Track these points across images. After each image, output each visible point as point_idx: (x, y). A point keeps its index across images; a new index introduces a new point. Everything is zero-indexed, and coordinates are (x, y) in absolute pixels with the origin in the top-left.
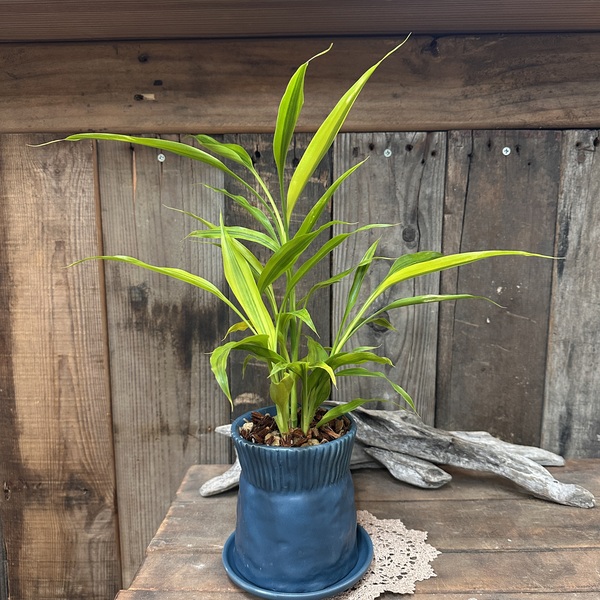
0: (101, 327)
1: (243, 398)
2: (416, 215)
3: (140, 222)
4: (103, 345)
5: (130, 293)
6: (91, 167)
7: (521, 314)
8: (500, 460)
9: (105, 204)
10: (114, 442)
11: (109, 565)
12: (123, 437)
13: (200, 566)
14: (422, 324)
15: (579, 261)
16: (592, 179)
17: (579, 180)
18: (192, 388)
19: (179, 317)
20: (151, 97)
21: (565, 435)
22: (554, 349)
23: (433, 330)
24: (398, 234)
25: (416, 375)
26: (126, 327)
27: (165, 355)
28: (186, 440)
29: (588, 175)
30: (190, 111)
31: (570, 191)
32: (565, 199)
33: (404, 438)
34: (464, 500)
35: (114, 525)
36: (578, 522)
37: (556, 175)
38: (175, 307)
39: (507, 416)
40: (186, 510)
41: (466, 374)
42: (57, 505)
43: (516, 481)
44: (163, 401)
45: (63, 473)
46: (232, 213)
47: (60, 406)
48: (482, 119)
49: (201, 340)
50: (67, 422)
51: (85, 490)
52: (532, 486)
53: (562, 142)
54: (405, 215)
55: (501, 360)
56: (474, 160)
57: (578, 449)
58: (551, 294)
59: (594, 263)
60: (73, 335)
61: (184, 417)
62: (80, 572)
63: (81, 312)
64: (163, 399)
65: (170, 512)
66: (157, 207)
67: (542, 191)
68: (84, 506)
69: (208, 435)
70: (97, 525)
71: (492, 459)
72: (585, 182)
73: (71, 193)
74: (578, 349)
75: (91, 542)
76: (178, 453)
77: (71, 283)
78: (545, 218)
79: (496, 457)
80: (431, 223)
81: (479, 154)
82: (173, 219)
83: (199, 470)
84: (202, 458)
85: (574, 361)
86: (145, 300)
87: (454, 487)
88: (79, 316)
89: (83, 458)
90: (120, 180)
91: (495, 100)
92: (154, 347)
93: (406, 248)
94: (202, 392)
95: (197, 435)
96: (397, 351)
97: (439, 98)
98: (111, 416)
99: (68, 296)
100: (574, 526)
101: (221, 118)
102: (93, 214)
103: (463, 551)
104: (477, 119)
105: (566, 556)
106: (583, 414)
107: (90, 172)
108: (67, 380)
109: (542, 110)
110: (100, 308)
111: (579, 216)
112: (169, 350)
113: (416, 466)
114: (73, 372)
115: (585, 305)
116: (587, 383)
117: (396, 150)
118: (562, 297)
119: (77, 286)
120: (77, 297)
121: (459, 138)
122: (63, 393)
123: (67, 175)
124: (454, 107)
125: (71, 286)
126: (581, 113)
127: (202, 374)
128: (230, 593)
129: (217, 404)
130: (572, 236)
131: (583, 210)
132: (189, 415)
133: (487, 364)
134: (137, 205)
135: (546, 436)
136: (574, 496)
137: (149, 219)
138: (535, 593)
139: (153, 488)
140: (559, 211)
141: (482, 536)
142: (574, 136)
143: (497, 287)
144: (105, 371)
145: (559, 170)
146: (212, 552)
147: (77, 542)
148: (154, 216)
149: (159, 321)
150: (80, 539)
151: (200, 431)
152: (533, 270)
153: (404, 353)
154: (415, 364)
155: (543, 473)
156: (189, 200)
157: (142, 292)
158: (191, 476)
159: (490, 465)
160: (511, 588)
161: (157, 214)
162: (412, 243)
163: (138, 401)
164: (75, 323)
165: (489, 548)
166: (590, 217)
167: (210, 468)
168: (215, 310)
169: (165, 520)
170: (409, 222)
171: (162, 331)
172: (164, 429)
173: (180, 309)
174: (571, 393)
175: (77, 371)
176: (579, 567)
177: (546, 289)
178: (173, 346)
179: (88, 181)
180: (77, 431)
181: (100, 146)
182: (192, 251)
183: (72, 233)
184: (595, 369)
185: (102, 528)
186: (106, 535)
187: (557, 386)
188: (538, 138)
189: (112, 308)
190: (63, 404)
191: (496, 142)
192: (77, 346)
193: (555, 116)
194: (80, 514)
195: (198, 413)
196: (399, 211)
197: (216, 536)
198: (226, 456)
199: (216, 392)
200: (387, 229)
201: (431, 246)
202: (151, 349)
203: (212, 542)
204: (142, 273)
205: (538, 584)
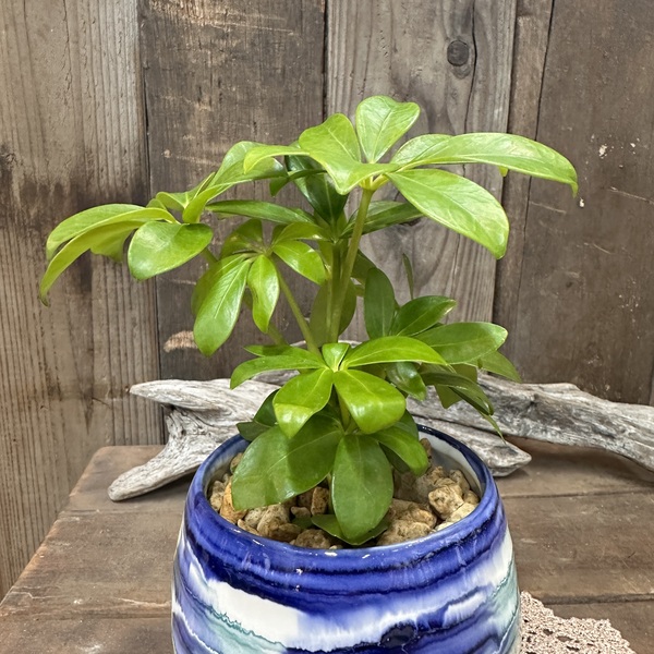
1: (180, 340)
2: (470, 19)
7: (635, 192)
8: (616, 428)
18: (94, 323)
24: (439, 49)
28: (90, 407)
34: (555, 496)
38: (59, 187)
39: (601, 358)
40: (83, 526)
41: (542, 293)
44: (49, 345)
54: (452, 17)
55: (598, 267)
61: (85, 371)
64: (48, 342)
65: (54, 530)
69: (125, 399)
71: (603, 427)
76: (79, 428)
79: (609, 424)
80: (495, 32)
82: (48, 28)
83: (110, 454)
84: (118, 436)
92: (27, 257)
93: (453, 78)
95: (107, 399)
96: (434, 257)
127: (111, 301)
129: (137, 351)
132: (93, 367)
133: (576, 275)
143: (599, 146)
148: (15, 24)
149: (33, 212)
151: (112, 394)
153: (445, 260)
154: (461, 278)
158: (98, 464)
159: (599, 437)
161: (20, 20)
162: (463, 68)
163: (8, 346)
167: (128, 452)
170: (459, 30)
172: (54, 391)
173: (67, 190)
182: (84, 85)
195: (106, 364)
196: (442, 10)
197: (130, 578)
198: (155, 432)
199: (136, 331)
200: (421, 42)
201: (495, 73)
202: (23, 260)
203: (120, 593)
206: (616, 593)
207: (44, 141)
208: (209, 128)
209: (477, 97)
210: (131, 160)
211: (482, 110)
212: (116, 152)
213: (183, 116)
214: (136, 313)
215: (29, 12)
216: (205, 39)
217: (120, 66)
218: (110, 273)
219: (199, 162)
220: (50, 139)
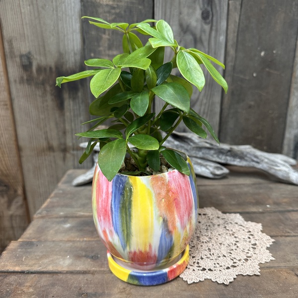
1: (99, 128)
2: (210, 1)
3: (24, 8)
5: (21, 59)
7: (276, 70)
8: (260, 159)
10: (20, 157)
12: (26, 153)
13: (68, 225)
18: (66, 122)
19: (54, 75)
22: (294, 93)
24: (198, 13)
25: (207, 112)
26: (20, 83)
27: (47, 101)
28: (65, 154)
33: (200, 148)
34: (237, 184)
35: (24, 206)
38: (51, 68)
39: (262, 136)
40: (63, 193)
41: (239, 110)
43: (270, 172)
44: (49, 131)
49: (70, 91)
51: (5, 186)
52: (280, 175)
54: (203, 1)
55: (261, 100)
58: (294, 57)
61: (63, 140)
62: (7, 233)
64: (48, 129)
68: (5, 195)
70: (13, 207)
71: (255, 159)
75: (11, 217)
76: (60, 163)
79: (258, 158)
80: (220, 7)
82: (45, 5)
86: (31, 64)
87: (230, 177)
93: (204, 25)
94: (73, 125)
95: (72, 152)
96: (196, 96)
98: (17, 140)
112: (49, 98)
113: (207, 165)
127: (72, 114)
128: (86, 241)
132: (66, 139)
133: (252, 103)
135: (286, 148)
137: (29, 5)
139: (47, 184)
141: (250, 204)
143: (261, 52)
144: (9, 112)
146: (76, 217)
147: (3, 216)
148: (33, 4)
149: (41, 78)
150: (5, 214)
151: (73, 150)
152: (285, 40)
153: (201, 98)
154: (207, 104)
157: (29, 59)
158: (69, 175)
159: (254, 163)
161: (35, 2)
162: (208, 21)
165: (256, 210)
169: (49, 200)
170: (206, 6)
171: (43, 84)
172: (50, 148)
173: (54, 69)
177: (292, 53)
178: (52, 95)
182: (60, 28)
185: (17, 208)
186: (20, 212)
187: (295, 117)
189: (10, 70)
194: (3, 200)
195: (71, 138)
197: (80, 207)
200: (191, 11)
201: (220, 23)
202: (38, 97)
203: (77, 211)
204: (27, 44)
205: (290, 231)
207: (45, 50)
209: (213, 33)
210: (78, 57)
212: (73, 55)
213: (99, 40)
214: (82, 118)
216: (106, 9)
217: (74, 21)
218: (71, 103)
220: (47, 50)
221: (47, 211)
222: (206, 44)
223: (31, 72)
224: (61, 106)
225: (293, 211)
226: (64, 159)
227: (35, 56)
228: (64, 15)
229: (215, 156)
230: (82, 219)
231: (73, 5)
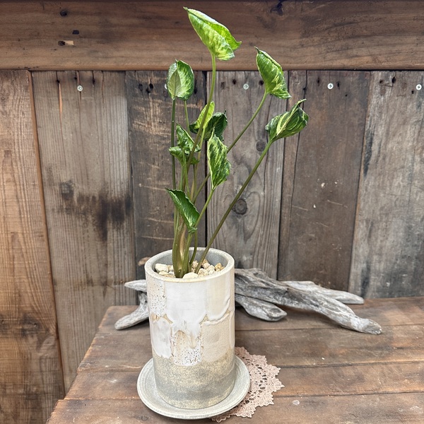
0: (41, 211)
1: (145, 261)
3: (66, 136)
4: (43, 225)
5: (60, 187)
6: (28, 95)
7: (338, 202)
8: (319, 302)
9: (39, 123)
10: (54, 291)
11: (55, 373)
12: (61, 287)
13: (114, 381)
14: (270, 209)
15: (379, 165)
16: (390, 107)
17: (381, 107)
18: (108, 253)
19: (97, 204)
20: (70, 43)
21: (365, 283)
22: (359, 225)
23: (277, 213)
24: (253, 145)
25: (265, 244)
26: (59, 212)
27: (88, 231)
28: (105, 289)
29: (388, 104)
30: (100, 54)
31: (374, 115)
32: (371, 120)
33: (256, 288)
34: (295, 329)
35: (56, 347)
36: (369, 345)
37: (365, 104)
38: (94, 197)
39: (326, 270)
40: (105, 340)
41: (299, 243)
42: (15, 334)
43: (330, 317)
45: (19, 312)
46: (133, 129)
47: (14, 268)
48: (314, 62)
49: (113, 221)
50: (20, 279)
51: (35, 324)
52: (340, 320)
53: (370, 80)
54: (258, 132)
55: (323, 233)
56: (307, 92)
57: (374, 292)
58: (358, 188)
59: (389, 166)
60: (21, 218)
61: (103, 274)
62: (34, 378)
63: (26, 201)
64: (88, 262)
65: (94, 341)
66: (78, 124)
67: (355, 115)
68: (35, 335)
69: (121, 286)
70: (44, 347)
71: (314, 302)
72: (385, 109)
73: (14, 115)
74: (376, 225)
75: (41, 358)
76: (100, 298)
77: (17, 180)
78: (356, 134)
79: (316, 301)
81: (311, 88)
82: (90, 133)
83: (114, 310)
84: (117, 301)
85: (373, 234)
86: (71, 192)
87: (288, 320)
88: (24, 204)
89: (33, 303)
90: (50, 105)
91: (323, 48)
92: (80, 226)
94: (116, 257)
95: (113, 286)
96: (252, 227)
97: (283, 47)
98: (51, 273)
99: (16, 190)
100: (367, 348)
101: (124, 59)
102: (31, 130)
103: (292, 367)
104: (310, 62)
105: (359, 369)
106: (378, 269)
107: (27, 99)
108: (18, 249)
109: (357, 56)
110: (39, 198)
111: (380, 132)
112: (91, 228)
113: (263, 306)
114: (22, 244)
115: (382, 195)
116: (381, 248)
117: (252, 84)
118: (366, 190)
119: (22, 183)
120: (22, 191)
121: (297, 76)
122: (16, 259)
123: (10, 102)
124: (294, 54)
125: (18, 183)
126: (384, 59)
127: (115, 245)
128: (134, 400)
129: (126, 265)
130: (375, 148)
131: (383, 128)
132: (107, 272)
133: (313, 235)
134: (63, 123)
135: (352, 284)
136: (368, 327)
137: (72, 133)
138: (337, 395)
139: (83, 321)
140: (366, 130)
141: (305, 356)
142: (379, 75)
143: (321, 183)
144: (45, 243)
145: (367, 100)
146: (122, 371)
147: (31, 359)
148: (76, 132)
149: (82, 208)
150: (34, 356)
151: (115, 283)
152: (347, 171)
153: (257, 229)
154: (264, 236)
155: (348, 312)
156: (101, 119)
157: (69, 187)
158: (109, 314)
159: (313, 306)
160: (322, 393)
161: (78, 130)
162: (263, 152)
163: (70, 263)
164: (21, 210)
165: (310, 364)
166: (388, 134)
167: (122, 309)
168: (123, 199)
169: (90, 348)
170: (261, 137)
171: (85, 214)
172: (90, 282)
173: (97, 199)
174: (370, 255)
175: (25, 243)
176: (368, 377)
177: (355, 184)
178: (94, 225)
179: (26, 105)
180: (27, 284)
181: (34, 79)
182: (105, 156)
183: (16, 144)
184: (387, 239)
185: (48, 349)
186: (51, 353)
187: (361, 250)
188: (353, 77)
189: (48, 198)
190: (16, 266)
191: (323, 79)
192: (24, 226)
193: (365, 61)
194: (32, 340)
195: (113, 271)
196: (254, 129)
197: (125, 359)
198: (133, 300)
199: (126, 257)
200: (245, 142)
201: (277, 154)
202: (78, 227)
203: (122, 363)
204: (68, 173)
205: (339, 389)
206: (301, 364)
207: (88, 179)
208: (158, 175)
209: (269, 163)
210: (125, 187)
211: (272, 169)
212: (119, 184)
213: (147, 170)
214: (126, 249)
215: (82, 127)
216: (156, 140)
217: (120, 149)
218: (115, 233)
219: (154, 188)
220: (91, 178)
221: (91, 363)
222: (261, 175)
223: (72, 201)
224: (104, 236)
225: (349, 365)
226: (104, 294)
227: (77, 185)
228: (110, 144)
229: (272, 296)
230: (129, 373)
231: (120, 133)
